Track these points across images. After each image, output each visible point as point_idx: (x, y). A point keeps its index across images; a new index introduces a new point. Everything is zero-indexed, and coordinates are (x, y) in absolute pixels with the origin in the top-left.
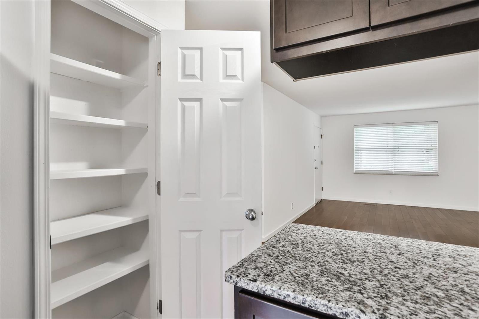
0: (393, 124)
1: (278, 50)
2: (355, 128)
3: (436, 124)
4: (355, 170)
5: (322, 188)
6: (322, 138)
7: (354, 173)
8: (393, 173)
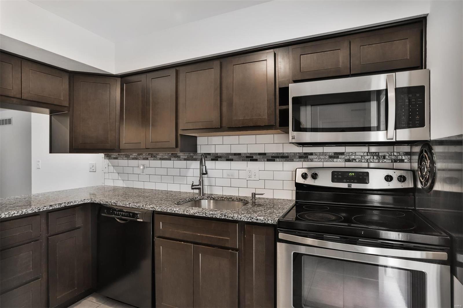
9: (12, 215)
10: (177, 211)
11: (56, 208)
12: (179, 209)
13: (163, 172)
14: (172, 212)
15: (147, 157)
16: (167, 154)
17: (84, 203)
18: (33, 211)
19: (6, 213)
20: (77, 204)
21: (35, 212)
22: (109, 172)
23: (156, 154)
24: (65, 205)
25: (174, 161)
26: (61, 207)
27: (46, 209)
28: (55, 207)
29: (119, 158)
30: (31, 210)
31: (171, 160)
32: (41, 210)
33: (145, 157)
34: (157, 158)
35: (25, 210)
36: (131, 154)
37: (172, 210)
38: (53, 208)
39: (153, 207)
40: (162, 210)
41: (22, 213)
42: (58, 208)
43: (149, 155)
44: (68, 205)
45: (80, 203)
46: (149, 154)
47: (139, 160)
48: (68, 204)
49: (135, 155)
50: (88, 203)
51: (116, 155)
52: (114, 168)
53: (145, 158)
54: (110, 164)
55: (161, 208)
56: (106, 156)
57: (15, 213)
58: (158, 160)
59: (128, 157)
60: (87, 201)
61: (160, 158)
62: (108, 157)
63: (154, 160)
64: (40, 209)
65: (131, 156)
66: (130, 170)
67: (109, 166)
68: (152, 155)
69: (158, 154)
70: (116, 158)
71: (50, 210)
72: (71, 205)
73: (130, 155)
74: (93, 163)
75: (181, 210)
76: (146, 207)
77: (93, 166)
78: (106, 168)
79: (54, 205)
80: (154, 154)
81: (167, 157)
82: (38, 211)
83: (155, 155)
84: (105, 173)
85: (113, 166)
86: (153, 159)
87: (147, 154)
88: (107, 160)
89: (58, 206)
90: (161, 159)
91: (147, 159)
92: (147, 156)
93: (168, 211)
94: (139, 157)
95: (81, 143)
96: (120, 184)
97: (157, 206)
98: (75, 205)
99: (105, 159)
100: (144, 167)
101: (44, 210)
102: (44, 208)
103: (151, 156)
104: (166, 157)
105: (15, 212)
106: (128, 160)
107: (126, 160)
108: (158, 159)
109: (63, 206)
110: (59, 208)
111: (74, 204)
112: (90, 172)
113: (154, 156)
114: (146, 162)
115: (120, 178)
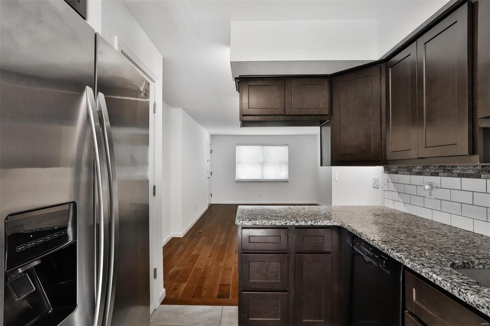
0: (263, 145)
1: (243, 115)
2: (236, 146)
3: (287, 146)
4: (236, 179)
5: (212, 194)
6: (211, 153)
7: (236, 182)
8: (262, 180)
9: (264, 224)
10: (438, 282)
11: (302, 225)
12: (443, 280)
13: (467, 198)
14: (429, 279)
15: (437, 171)
16: (471, 167)
17: (333, 225)
18: (281, 224)
19: (259, 221)
20: (325, 225)
21: (283, 225)
22: (389, 190)
23: (452, 167)
24: (311, 224)
25: (488, 180)
26: (308, 225)
27: (292, 224)
28: (301, 223)
29: (399, 172)
30: (279, 222)
31: (480, 177)
32: (288, 225)
33: (433, 171)
34: (453, 174)
35: (274, 221)
36: (414, 167)
37: (430, 276)
38: (299, 224)
39: (401, 258)
40: (413, 267)
41: (271, 224)
42: (304, 225)
43: (440, 168)
44: (315, 225)
45: (328, 225)
46: (440, 166)
47: (425, 175)
48: (314, 223)
49: (420, 168)
50: (338, 226)
51: (397, 167)
52: (393, 184)
53: (433, 173)
54: (390, 181)
55: (412, 263)
56: (385, 169)
57: (266, 223)
58: (455, 177)
59: (410, 171)
60: (337, 224)
61: (459, 174)
62: (388, 170)
63: (447, 176)
64: (286, 223)
65: (413, 170)
66: (412, 190)
67: (388, 182)
68: (445, 168)
69: (456, 166)
70: (396, 173)
71: (296, 226)
72: (318, 224)
73: (412, 168)
74: (376, 178)
75: (446, 282)
76: (392, 254)
77: (376, 181)
78: (385, 184)
79: (300, 222)
80: (449, 166)
81: (472, 173)
82: (284, 225)
83: (450, 168)
84: (384, 191)
85: (393, 183)
86: (446, 174)
87: (437, 168)
88: (387, 174)
89: (304, 223)
90: (461, 175)
91: (437, 174)
92: (437, 169)
93: (423, 274)
94: (425, 171)
95: (341, 153)
96: (401, 208)
97: (408, 258)
98: (323, 225)
99: (384, 173)
100: (432, 188)
101: (290, 224)
102: (290, 223)
103: (444, 170)
104: (470, 172)
105: (266, 221)
106: (410, 175)
107: (407, 175)
108: (455, 174)
109: (310, 224)
110: (306, 225)
111: (321, 225)
112: (373, 187)
113: (448, 170)
114: (435, 180)
115: (400, 200)
